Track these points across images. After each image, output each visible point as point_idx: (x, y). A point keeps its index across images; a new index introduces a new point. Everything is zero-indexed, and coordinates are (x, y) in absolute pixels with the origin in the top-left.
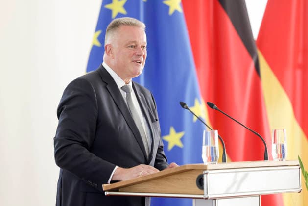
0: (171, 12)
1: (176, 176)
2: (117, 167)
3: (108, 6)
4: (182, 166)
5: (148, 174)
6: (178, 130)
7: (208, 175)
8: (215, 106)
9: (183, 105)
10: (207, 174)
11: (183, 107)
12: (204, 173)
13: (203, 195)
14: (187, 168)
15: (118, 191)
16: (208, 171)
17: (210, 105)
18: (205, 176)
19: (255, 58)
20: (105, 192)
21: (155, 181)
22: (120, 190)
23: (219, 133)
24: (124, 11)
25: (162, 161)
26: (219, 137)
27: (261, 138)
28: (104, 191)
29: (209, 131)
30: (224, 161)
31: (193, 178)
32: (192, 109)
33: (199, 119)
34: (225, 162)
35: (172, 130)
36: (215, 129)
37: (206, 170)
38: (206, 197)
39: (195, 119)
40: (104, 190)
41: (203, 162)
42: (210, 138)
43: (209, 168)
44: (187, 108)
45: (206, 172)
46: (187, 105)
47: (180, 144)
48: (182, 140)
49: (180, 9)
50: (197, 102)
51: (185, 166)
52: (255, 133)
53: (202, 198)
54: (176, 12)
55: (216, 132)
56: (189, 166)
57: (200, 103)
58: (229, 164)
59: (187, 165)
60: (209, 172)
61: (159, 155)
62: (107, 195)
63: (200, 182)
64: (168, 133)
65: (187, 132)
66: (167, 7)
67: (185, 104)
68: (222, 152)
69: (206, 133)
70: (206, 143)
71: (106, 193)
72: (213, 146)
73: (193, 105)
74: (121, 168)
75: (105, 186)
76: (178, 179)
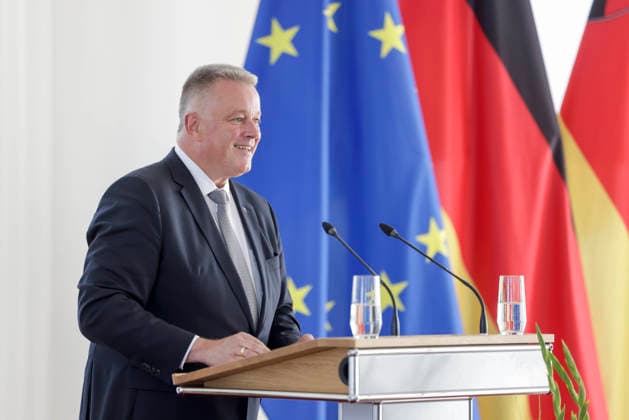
0: (385, 52)
1: (303, 360)
2: (196, 337)
7: (357, 358)
10: (354, 355)
12: (349, 354)
13: (347, 394)
14: (320, 344)
15: (202, 386)
16: (357, 350)
17: (384, 229)
18: (351, 359)
21: (267, 368)
22: (206, 384)
28: (176, 386)
31: (333, 364)
37: (353, 348)
38: (353, 398)
40: (174, 383)
41: (351, 335)
43: (357, 345)
44: (334, 234)
45: (353, 352)
49: (402, 48)
51: (316, 342)
53: (346, 401)
55: (377, 279)
60: (360, 352)
62: (181, 394)
63: (345, 371)
69: (359, 280)
70: (358, 300)
71: (180, 390)
74: (203, 340)
75: (176, 377)
76: (306, 364)
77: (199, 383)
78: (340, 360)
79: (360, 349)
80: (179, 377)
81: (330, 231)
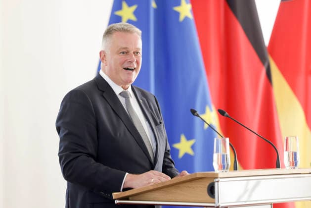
0: (182, 18)
1: (189, 184)
2: (127, 174)
3: (118, 13)
4: (193, 174)
5: (160, 182)
6: (189, 138)
7: (219, 183)
8: (227, 113)
9: (194, 112)
10: (218, 182)
11: (194, 115)
12: (215, 181)
13: (214, 203)
14: (198, 176)
15: (128, 200)
16: (219, 179)
17: (221, 112)
18: (216, 184)
19: (266, 65)
20: (115, 201)
21: (166, 189)
22: (130, 198)
23: (230, 141)
24: (133, 18)
25: (172, 167)
26: (230, 144)
27: (273, 146)
29: (220, 139)
30: (235, 169)
31: (204, 187)
32: (203, 116)
33: (210, 126)
34: (237, 170)
35: (183, 138)
36: (226, 136)
37: (217, 178)
38: (218, 205)
39: (206, 126)
40: (114, 198)
41: (213, 170)
42: (221, 146)
43: (220, 176)
44: (198, 116)
45: (217, 180)
46: (198, 113)
47: (191, 152)
48: (193, 147)
49: (191, 16)
50: (208, 109)
51: (196, 174)
52: (267, 141)
53: (214, 207)
54: (186, 18)
55: (227, 140)
56: (199, 174)
57: (211, 110)
58: (241, 172)
59: (198, 173)
60: (221, 180)
61: (167, 160)
62: (117, 204)
63: (211, 190)
64: (179, 141)
65: (198, 139)
66: (177, 14)
67: (195, 112)
68: (234, 159)
69: (217, 140)
70: (218, 151)
71: (117, 202)
72: (224, 153)
73: (204, 112)
75: (115, 195)
76: (188, 187)
77: (127, 198)
78: (207, 184)
79: (220, 178)
80: (116, 195)
81: (195, 114)
